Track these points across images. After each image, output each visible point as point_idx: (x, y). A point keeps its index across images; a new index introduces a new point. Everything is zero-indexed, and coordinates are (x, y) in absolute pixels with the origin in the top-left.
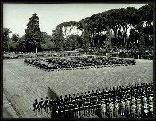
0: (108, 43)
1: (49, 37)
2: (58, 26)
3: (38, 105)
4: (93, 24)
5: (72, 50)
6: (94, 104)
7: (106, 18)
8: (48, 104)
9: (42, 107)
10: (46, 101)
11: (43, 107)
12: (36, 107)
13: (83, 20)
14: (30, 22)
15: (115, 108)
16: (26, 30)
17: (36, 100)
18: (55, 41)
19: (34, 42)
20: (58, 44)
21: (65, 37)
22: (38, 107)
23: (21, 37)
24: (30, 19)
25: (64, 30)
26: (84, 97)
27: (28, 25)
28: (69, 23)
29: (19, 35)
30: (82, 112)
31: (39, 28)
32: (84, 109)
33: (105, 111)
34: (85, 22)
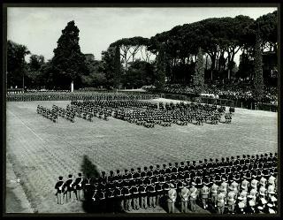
0: (198, 78)
1: (97, 63)
2: (112, 45)
3: (64, 186)
4: (174, 43)
5: (135, 87)
7: (198, 33)
8: (80, 185)
9: (70, 189)
10: (78, 180)
11: (72, 189)
12: (60, 188)
13: (158, 35)
14: (64, 36)
16: (55, 51)
17: (61, 178)
18: (105, 72)
19: (68, 72)
20: (112, 77)
21: (124, 65)
23: (46, 61)
24: (63, 31)
25: (122, 52)
27: (60, 41)
28: (131, 40)
29: (42, 58)
30: (136, 201)
31: (79, 47)
33: (174, 200)
34: (160, 40)
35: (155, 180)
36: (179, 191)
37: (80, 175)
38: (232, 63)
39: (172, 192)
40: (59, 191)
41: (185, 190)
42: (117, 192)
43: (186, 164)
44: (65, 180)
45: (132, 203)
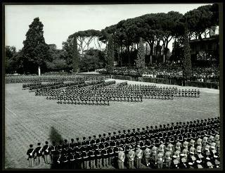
0: (140, 62)
1: (59, 51)
2: (71, 37)
4: (120, 34)
5: (90, 71)
6: (110, 151)
7: (139, 26)
8: (47, 151)
9: (39, 155)
10: (45, 147)
11: (41, 155)
12: (31, 154)
13: (107, 28)
14: (30, 30)
15: (136, 157)
16: (24, 42)
17: (31, 146)
18: (65, 58)
19: (35, 59)
20: (71, 63)
21: (81, 52)
22: (33, 154)
23: (17, 51)
24: (30, 26)
25: (79, 42)
26: (98, 141)
27: (28, 34)
28: (86, 32)
29: (14, 49)
30: (93, 162)
31: (43, 39)
32: (96, 158)
33: (123, 161)
34: (109, 32)
35: (107, 145)
36: (126, 153)
37: (47, 143)
38: (167, 50)
39: (121, 154)
40: (30, 157)
41: (132, 152)
42: (77, 156)
43: (132, 131)
44: (35, 147)
45: (90, 163)
